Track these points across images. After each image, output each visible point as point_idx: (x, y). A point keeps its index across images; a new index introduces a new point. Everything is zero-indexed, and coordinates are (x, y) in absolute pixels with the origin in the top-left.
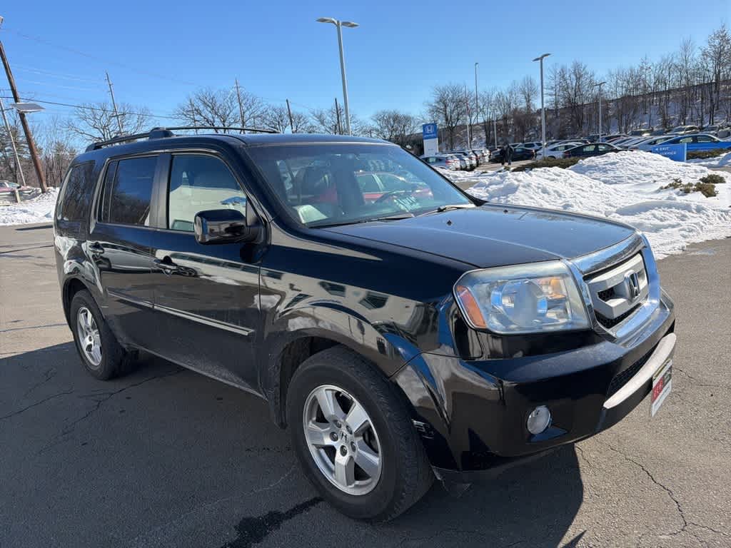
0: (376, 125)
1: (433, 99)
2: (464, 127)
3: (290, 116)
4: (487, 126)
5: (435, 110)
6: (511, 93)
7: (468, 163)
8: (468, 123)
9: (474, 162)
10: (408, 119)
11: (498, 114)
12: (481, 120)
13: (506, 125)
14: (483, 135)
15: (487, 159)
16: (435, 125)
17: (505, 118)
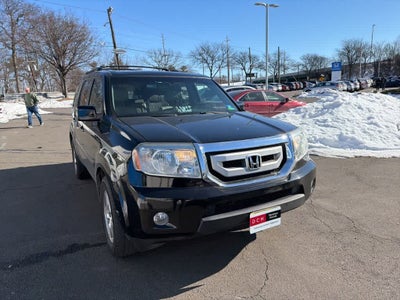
0: (302, 62)
1: (341, 48)
2: (358, 64)
3: (250, 57)
4: (375, 65)
5: (342, 54)
6: (396, 44)
7: (353, 87)
8: (362, 62)
9: (358, 87)
10: (323, 59)
11: (385, 56)
12: (372, 61)
13: (390, 64)
14: (372, 70)
15: (369, 85)
16: (340, 63)
17: (389, 60)
